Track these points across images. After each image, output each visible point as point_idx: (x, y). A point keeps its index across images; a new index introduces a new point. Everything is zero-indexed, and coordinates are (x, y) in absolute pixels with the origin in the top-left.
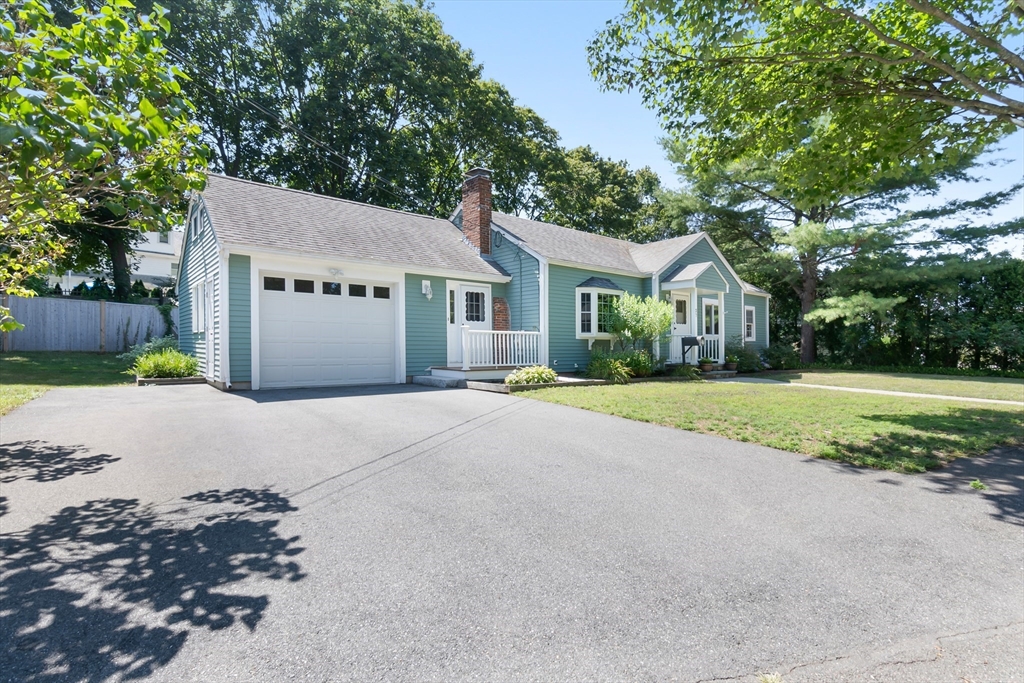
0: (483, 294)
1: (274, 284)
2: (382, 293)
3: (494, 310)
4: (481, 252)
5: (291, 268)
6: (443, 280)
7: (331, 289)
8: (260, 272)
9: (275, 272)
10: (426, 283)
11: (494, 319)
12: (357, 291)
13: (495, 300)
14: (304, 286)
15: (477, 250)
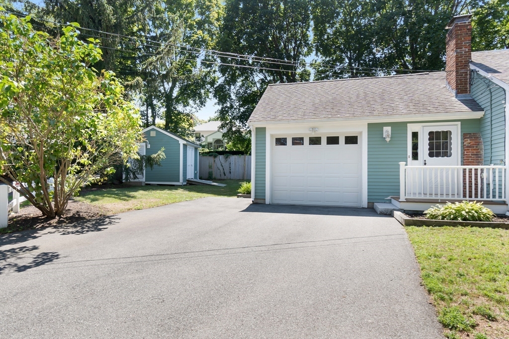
0: (450, 132)
1: (281, 142)
2: (352, 140)
3: (463, 146)
4: (457, 93)
5: (289, 131)
6: (404, 125)
7: (315, 141)
8: (272, 136)
9: (281, 134)
10: (387, 130)
11: (463, 154)
12: (333, 140)
13: (464, 136)
14: (298, 141)
15: (454, 93)
